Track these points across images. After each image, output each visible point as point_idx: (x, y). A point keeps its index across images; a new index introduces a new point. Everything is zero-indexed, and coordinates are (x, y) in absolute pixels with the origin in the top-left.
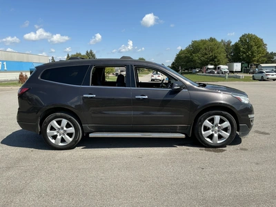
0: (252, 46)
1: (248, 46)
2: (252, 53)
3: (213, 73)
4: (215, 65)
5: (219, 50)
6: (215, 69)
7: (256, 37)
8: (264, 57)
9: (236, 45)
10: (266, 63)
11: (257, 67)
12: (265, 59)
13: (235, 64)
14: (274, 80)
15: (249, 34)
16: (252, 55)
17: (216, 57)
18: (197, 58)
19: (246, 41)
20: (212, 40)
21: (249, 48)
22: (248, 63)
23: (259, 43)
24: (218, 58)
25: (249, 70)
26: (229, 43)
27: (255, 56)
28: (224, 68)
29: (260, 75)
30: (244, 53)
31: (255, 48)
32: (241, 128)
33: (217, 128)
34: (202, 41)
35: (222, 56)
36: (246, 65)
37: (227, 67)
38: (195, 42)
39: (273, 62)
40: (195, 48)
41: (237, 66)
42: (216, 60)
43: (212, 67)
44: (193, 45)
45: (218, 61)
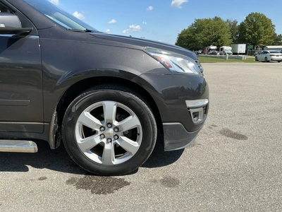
0: (258, 26)
1: (255, 26)
2: (259, 33)
3: (216, 54)
4: (218, 46)
5: (223, 30)
6: (218, 50)
7: (264, 17)
8: (271, 38)
9: (242, 25)
10: (273, 45)
11: (263, 49)
12: (272, 41)
13: (240, 45)
14: (279, 61)
15: (256, 13)
16: (259, 36)
17: (219, 37)
18: (199, 38)
19: (253, 21)
20: (217, 19)
21: (256, 28)
22: (254, 45)
23: (267, 24)
24: (222, 38)
25: (254, 52)
26: (235, 23)
27: (261, 38)
28: (227, 49)
29: (264, 56)
30: (250, 33)
31: (262, 28)
32: (166, 132)
33: (111, 130)
34: (206, 20)
35: (227, 36)
36: (251, 47)
37: (230, 48)
38: (198, 20)
39: (280, 44)
40: (199, 27)
41: (242, 48)
42: (219, 40)
43: (215, 47)
44: (196, 24)
45: (222, 41)
